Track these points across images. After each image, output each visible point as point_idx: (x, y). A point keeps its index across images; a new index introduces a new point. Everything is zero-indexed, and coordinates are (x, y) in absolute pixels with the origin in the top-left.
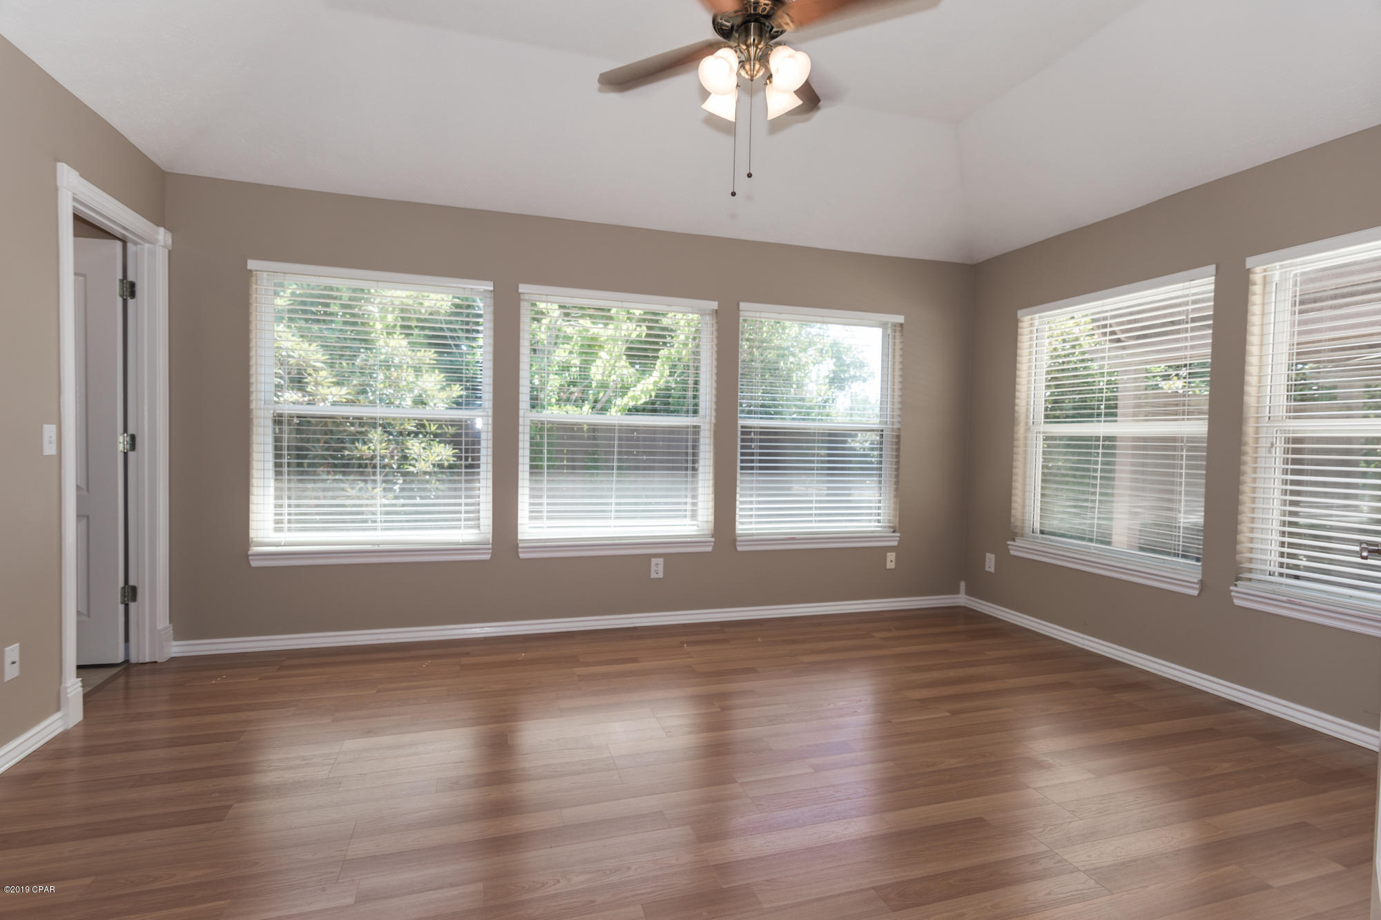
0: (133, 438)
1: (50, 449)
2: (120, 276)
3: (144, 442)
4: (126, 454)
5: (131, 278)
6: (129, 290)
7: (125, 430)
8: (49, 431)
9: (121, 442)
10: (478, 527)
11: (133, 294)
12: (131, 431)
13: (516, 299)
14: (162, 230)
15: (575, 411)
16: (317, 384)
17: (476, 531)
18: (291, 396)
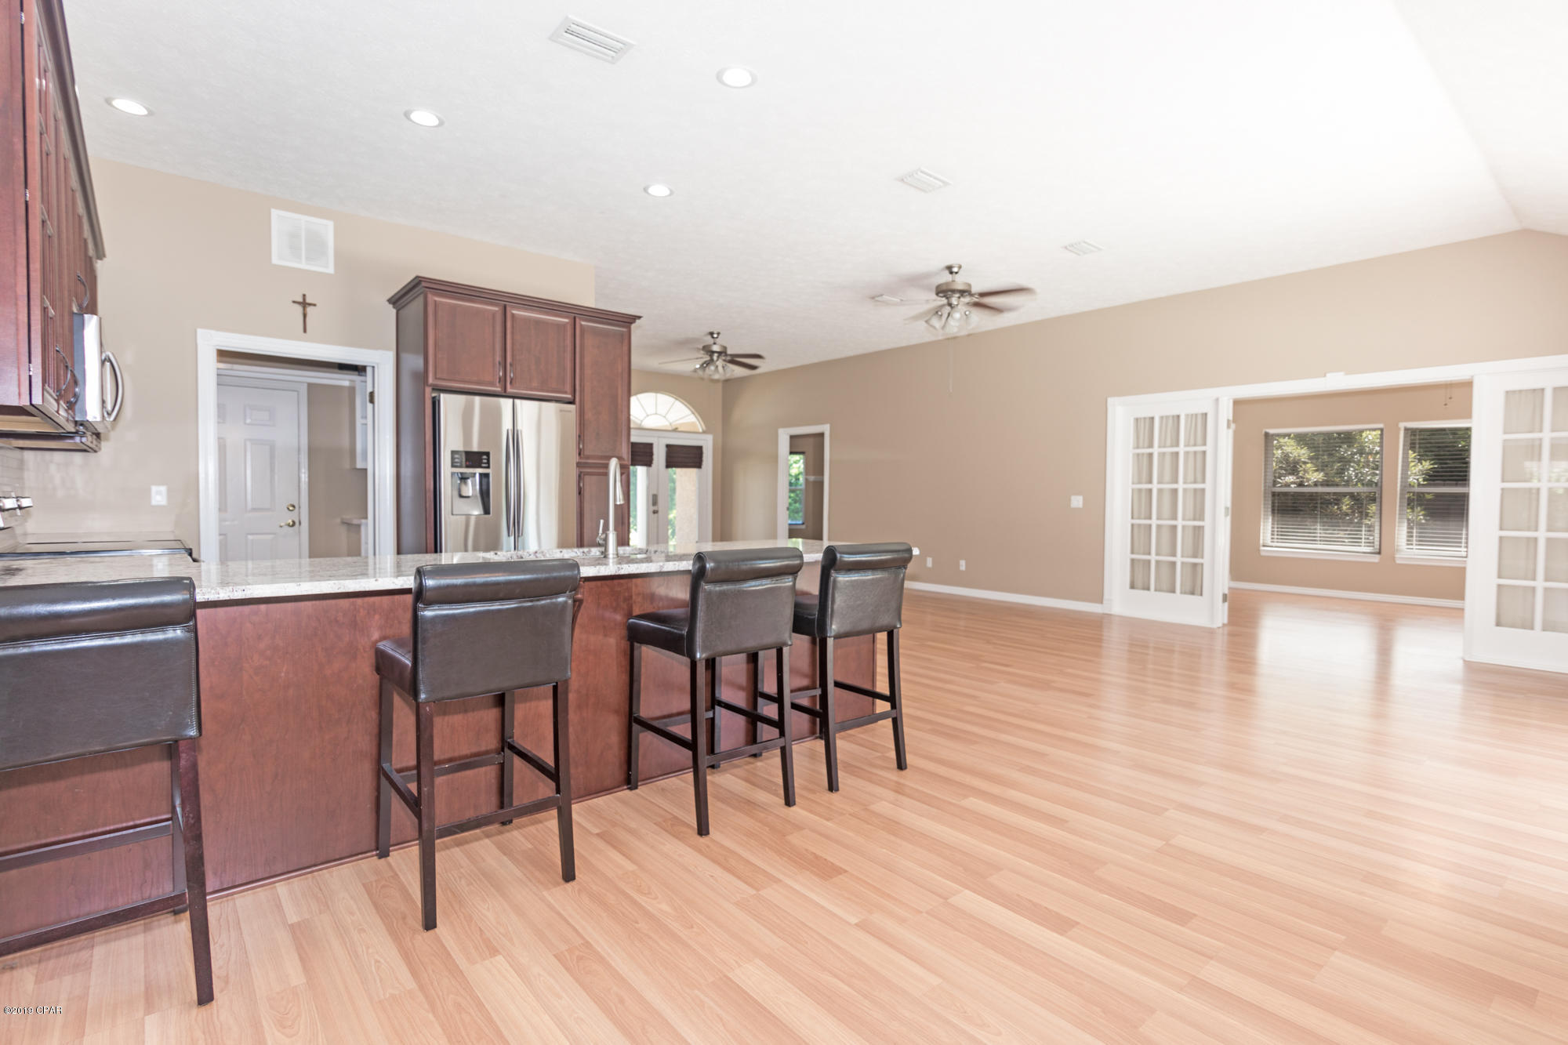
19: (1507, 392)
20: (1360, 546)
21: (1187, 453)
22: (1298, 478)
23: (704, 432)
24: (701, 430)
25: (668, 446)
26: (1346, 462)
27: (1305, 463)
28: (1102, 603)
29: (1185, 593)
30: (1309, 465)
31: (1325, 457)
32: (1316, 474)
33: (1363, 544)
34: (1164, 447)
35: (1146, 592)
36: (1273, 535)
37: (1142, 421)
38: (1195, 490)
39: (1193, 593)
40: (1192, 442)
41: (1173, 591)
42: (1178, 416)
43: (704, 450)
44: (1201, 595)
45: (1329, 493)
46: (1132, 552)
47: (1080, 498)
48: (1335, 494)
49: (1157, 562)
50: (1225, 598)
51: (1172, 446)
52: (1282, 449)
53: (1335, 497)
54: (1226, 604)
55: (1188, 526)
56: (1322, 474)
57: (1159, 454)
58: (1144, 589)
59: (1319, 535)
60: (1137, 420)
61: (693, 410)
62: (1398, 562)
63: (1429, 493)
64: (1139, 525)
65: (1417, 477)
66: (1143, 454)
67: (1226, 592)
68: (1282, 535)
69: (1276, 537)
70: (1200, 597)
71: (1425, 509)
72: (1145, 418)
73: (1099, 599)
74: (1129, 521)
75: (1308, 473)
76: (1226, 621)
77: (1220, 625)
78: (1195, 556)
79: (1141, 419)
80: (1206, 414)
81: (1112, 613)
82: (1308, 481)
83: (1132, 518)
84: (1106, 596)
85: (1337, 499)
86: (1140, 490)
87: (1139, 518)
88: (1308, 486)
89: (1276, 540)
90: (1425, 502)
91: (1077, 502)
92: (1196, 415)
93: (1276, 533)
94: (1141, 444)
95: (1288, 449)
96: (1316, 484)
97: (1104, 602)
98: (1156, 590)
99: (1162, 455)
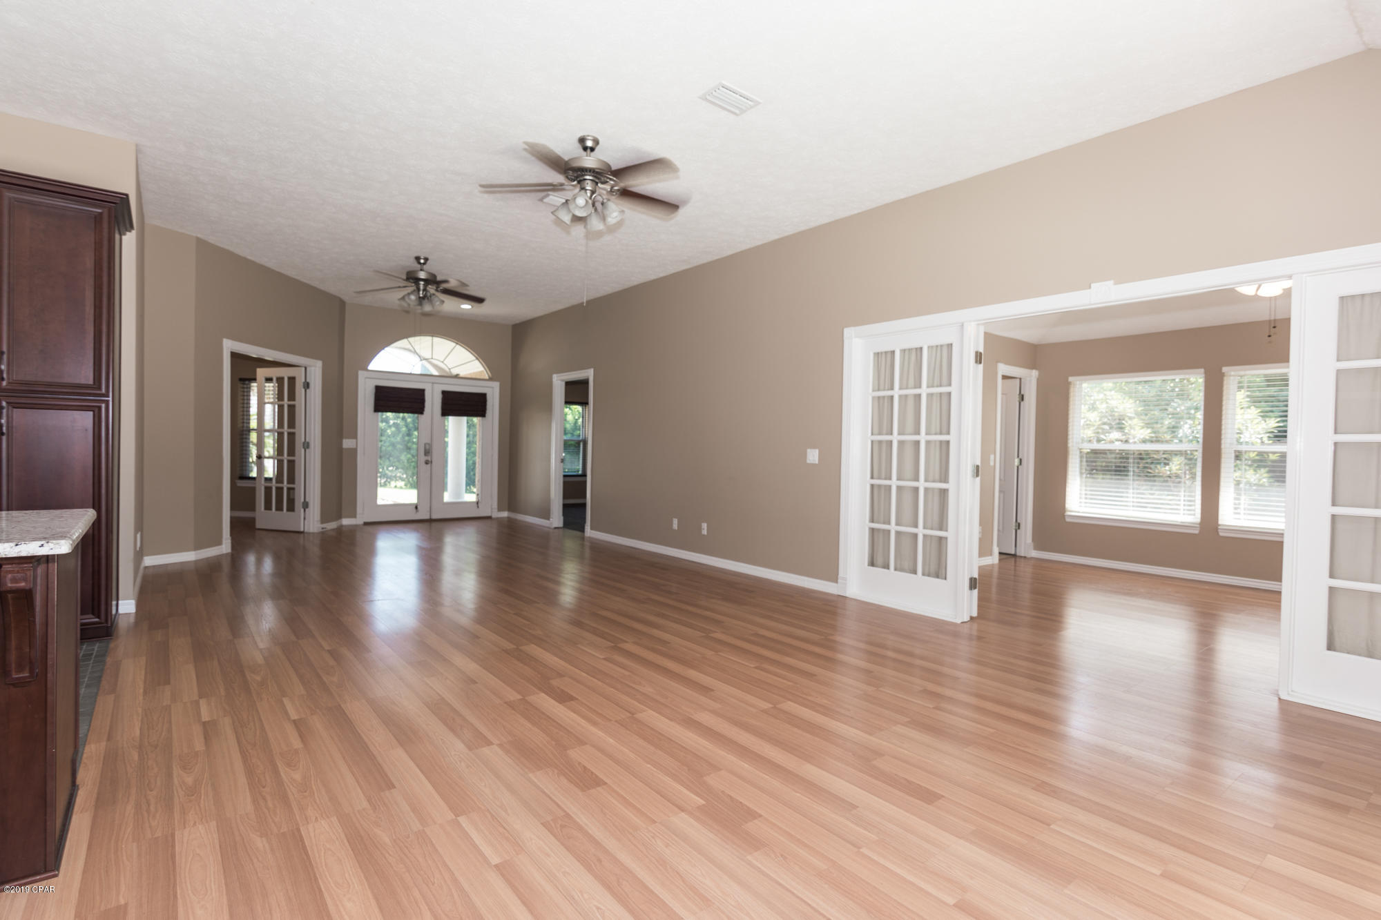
0: (1021, 460)
1: (992, 464)
2: (1018, 393)
3: (1024, 462)
4: (1018, 467)
5: (1022, 393)
6: (1022, 398)
7: (1018, 457)
8: (992, 457)
9: (1017, 462)
10: (1194, 515)
11: (1023, 399)
12: (1020, 457)
13: (1221, 376)
14: (1034, 371)
15: (1262, 442)
16: (1131, 427)
17: (1193, 517)
18: (1116, 435)
19: (1342, 298)
20: (1179, 514)
21: (930, 396)
22: (1123, 435)
23: (491, 379)
24: (487, 377)
25: (444, 393)
26: (1179, 418)
27: (1130, 418)
28: (837, 582)
29: (929, 575)
30: (1136, 421)
31: (1156, 413)
32: (1142, 431)
33: (1182, 512)
34: (907, 388)
35: (886, 570)
36: (1080, 498)
37: (884, 355)
38: (941, 442)
39: (937, 576)
40: (936, 382)
41: (914, 572)
42: (921, 348)
43: (489, 398)
44: (946, 579)
45: (1158, 452)
46: (872, 520)
47: (816, 452)
48: (1165, 452)
49: (898, 533)
50: (973, 583)
51: (915, 388)
52: (1107, 403)
53: (1165, 456)
54: (976, 592)
55: (933, 489)
56: (1149, 431)
57: (900, 396)
58: (884, 567)
59: (1132, 500)
60: (877, 355)
61: (476, 355)
62: (1221, 534)
63: (1274, 453)
64: (879, 486)
65: (1260, 436)
66: (884, 397)
67: (976, 576)
68: (1091, 499)
69: (1084, 500)
70: (944, 581)
71: (1269, 472)
72: (886, 352)
73: (833, 577)
74: (869, 481)
75: (1134, 429)
76: (975, 614)
77: (966, 619)
78: (941, 529)
79: (882, 353)
80: (951, 344)
81: (848, 595)
82: (1134, 438)
83: (872, 477)
84: (841, 574)
85: (1166, 459)
86: (880, 442)
87: (879, 478)
88: (1135, 443)
89: (1083, 505)
90: (1270, 463)
91: (813, 456)
92: (941, 346)
93: (1084, 496)
94: (882, 387)
95: (1113, 403)
96: (1144, 441)
97: (839, 581)
98: (896, 569)
99: (903, 398)
